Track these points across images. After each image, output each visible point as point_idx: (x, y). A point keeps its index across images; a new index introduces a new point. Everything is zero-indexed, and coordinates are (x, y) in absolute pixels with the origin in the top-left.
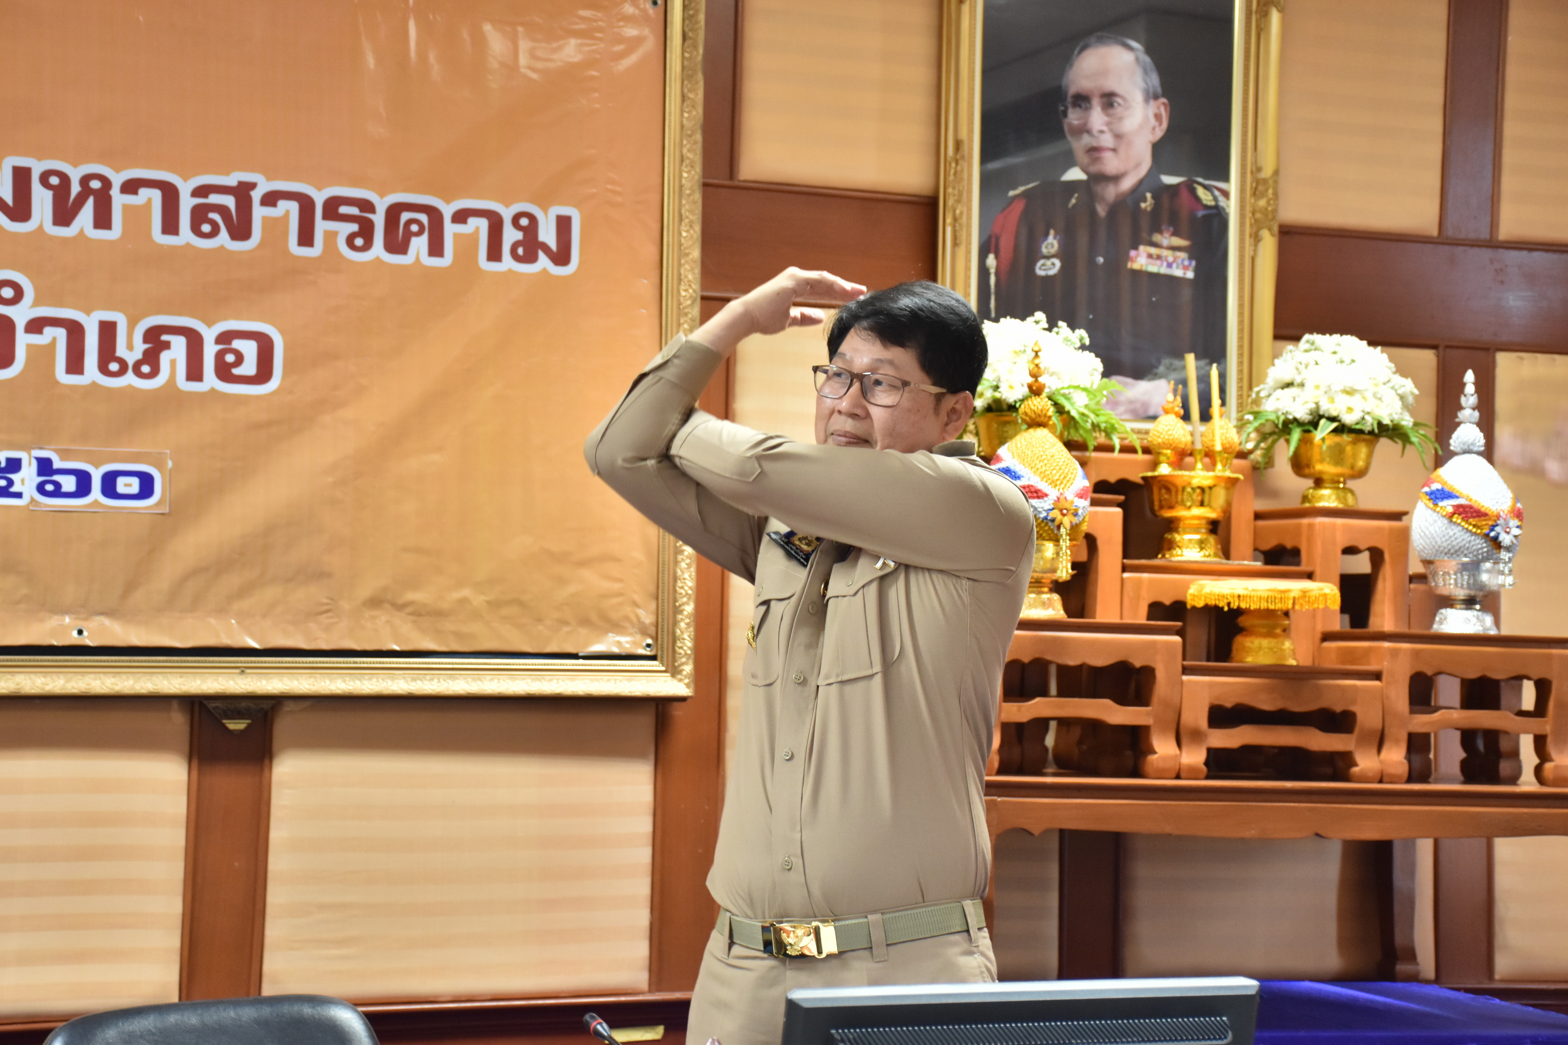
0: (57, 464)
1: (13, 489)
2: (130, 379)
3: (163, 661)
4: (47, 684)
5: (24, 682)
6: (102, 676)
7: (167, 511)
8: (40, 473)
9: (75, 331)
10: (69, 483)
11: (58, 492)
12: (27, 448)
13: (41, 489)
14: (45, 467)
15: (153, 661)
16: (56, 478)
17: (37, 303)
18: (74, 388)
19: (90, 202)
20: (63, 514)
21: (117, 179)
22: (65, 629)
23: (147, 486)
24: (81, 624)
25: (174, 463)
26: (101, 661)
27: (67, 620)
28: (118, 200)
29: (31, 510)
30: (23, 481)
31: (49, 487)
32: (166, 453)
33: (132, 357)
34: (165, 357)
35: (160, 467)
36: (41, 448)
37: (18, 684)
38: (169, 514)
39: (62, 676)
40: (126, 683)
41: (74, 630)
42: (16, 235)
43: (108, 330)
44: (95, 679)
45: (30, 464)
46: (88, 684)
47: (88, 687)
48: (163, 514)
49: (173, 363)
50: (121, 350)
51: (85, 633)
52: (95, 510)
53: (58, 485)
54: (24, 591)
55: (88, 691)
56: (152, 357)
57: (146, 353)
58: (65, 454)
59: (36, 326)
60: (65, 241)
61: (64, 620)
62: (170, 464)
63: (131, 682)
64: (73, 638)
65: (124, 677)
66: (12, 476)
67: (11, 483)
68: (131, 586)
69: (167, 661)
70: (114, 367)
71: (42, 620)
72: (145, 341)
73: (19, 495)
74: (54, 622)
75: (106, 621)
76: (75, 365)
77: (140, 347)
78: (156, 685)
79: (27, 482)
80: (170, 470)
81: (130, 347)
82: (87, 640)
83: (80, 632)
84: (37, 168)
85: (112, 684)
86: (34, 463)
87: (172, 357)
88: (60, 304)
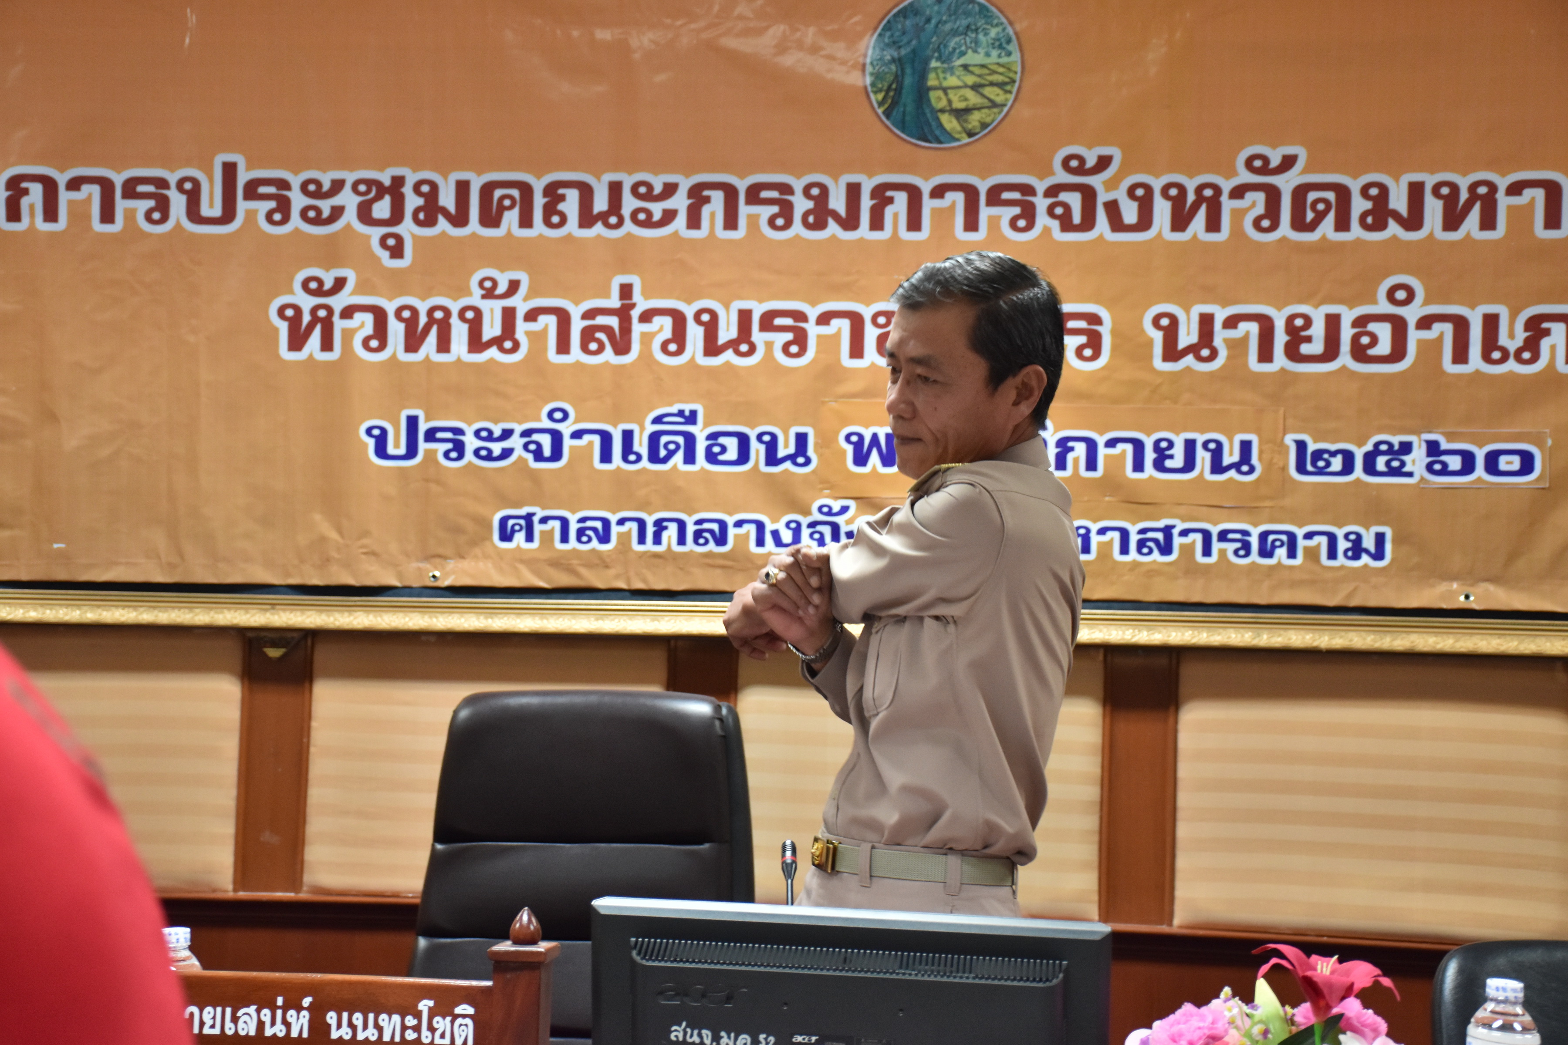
0: (1445, 445)
1: (1406, 469)
2: (1511, 365)
3: (1546, 625)
4: (1438, 643)
5: (1418, 641)
6: (1488, 637)
7: (1547, 485)
8: (1429, 454)
9: (1461, 325)
10: (1455, 463)
11: (1445, 471)
12: (1417, 432)
13: (1429, 468)
14: (1433, 448)
15: (1536, 625)
16: (1444, 458)
17: (1427, 302)
18: (1459, 376)
19: (1477, 208)
20: (1450, 491)
21: (1503, 183)
22: (1454, 594)
23: (1527, 463)
24: (1468, 590)
25: (1553, 441)
26: (1487, 623)
27: (1455, 586)
28: (1503, 202)
29: (1422, 488)
30: (1414, 462)
31: (1437, 467)
32: (1545, 433)
33: (1512, 346)
34: (1545, 344)
35: (1540, 444)
36: (1430, 432)
37: (1412, 642)
38: (1549, 489)
39: (1451, 636)
40: (1510, 644)
41: (1462, 595)
42: (1409, 243)
43: (1491, 323)
44: (1482, 640)
45: (1420, 446)
46: (1475, 644)
47: (1476, 647)
48: (1543, 489)
49: (1553, 348)
50: (1503, 340)
51: (1472, 598)
52: (1479, 487)
53: (1445, 465)
54: (1415, 560)
55: (1476, 650)
56: (1532, 345)
57: (1527, 340)
58: (1450, 437)
59: (1425, 323)
60: (1453, 244)
61: (1452, 586)
62: (1550, 442)
63: (1515, 643)
64: (1461, 602)
65: (1508, 638)
66: (1405, 458)
67: (1403, 464)
68: (1512, 557)
69: (1549, 625)
70: (1496, 355)
71: (1433, 586)
72: (1526, 329)
73: (1410, 474)
74: (1443, 587)
75: (1491, 587)
76: (1461, 355)
77: (1521, 335)
78: (1539, 646)
79: (1417, 463)
80: (1550, 448)
81: (1512, 336)
82: (1474, 604)
83: (1467, 597)
84: (1430, 180)
85: (1498, 644)
86: (1424, 446)
87: (1553, 343)
88: (1447, 301)
